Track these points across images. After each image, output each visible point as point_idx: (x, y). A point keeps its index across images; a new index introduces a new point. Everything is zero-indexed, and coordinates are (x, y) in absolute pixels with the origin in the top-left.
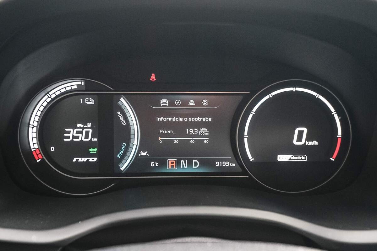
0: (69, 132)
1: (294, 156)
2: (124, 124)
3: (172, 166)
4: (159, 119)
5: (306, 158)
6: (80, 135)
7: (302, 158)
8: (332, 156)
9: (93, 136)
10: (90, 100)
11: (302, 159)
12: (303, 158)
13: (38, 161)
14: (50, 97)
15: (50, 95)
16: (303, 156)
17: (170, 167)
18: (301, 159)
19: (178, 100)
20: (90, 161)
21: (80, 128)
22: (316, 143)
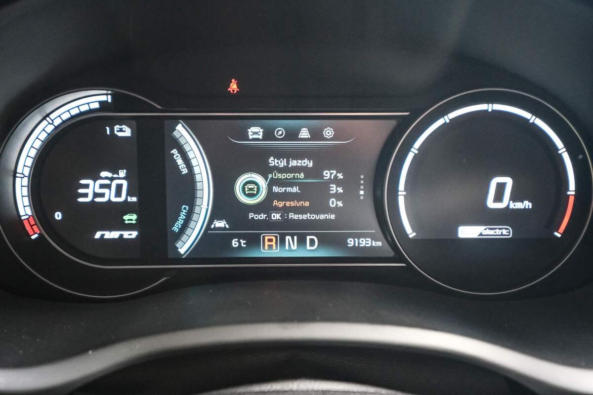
0: (87, 186)
1: (488, 229)
2: (185, 171)
3: (270, 247)
5: (509, 232)
6: (106, 191)
8: (558, 229)
9: (129, 193)
10: (124, 129)
12: (505, 232)
13: (33, 237)
14: (51, 124)
15: (52, 120)
16: (504, 228)
17: (266, 247)
19: (280, 129)
20: (125, 237)
21: (106, 178)
22: (529, 205)
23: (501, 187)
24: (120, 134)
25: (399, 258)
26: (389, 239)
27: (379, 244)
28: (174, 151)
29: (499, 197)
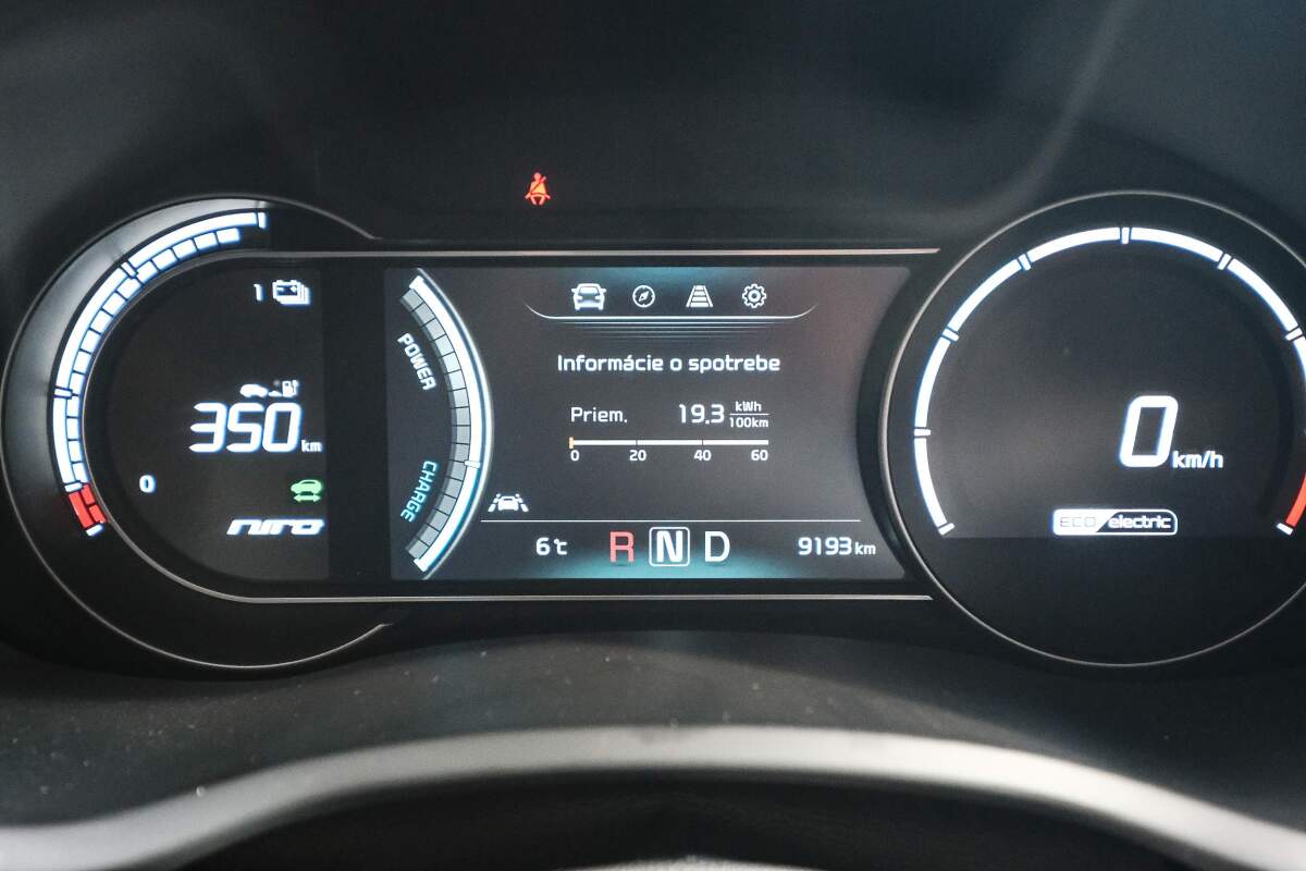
0: (211, 417)
1: (1121, 516)
2: (430, 383)
3: (622, 555)
4: (570, 364)
6: (254, 428)
7: (1154, 523)
8: (1287, 517)
9: (306, 433)
10: (293, 289)
11: (1154, 529)
12: (1161, 522)
13: (91, 532)
14: (131, 277)
15: (135, 269)
16: (1159, 514)
17: (613, 557)
18: (1150, 526)
19: (644, 287)
20: (294, 531)
21: (255, 399)
22: (1216, 461)
23: (1152, 419)
24: (285, 300)
25: (917, 581)
26: (894, 537)
27: (871, 549)
28: (407, 339)
29: (1146, 444)
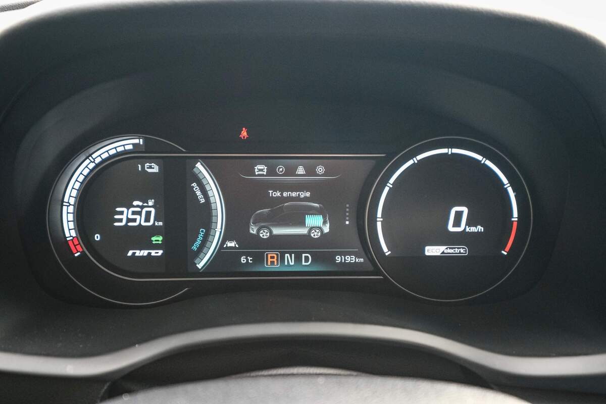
0: (122, 213)
1: (448, 249)
2: (203, 201)
3: (272, 263)
5: (466, 251)
6: (138, 217)
7: (460, 251)
8: (505, 249)
9: (156, 219)
10: (153, 167)
11: (460, 253)
12: (462, 251)
13: (76, 255)
14: (93, 162)
15: (94, 159)
16: (462, 248)
17: (269, 263)
18: (458, 252)
19: (281, 166)
20: (152, 254)
21: (138, 206)
22: (481, 229)
23: (459, 215)
24: (150, 170)
25: (377, 272)
26: (370, 256)
27: (362, 260)
28: (194, 185)
29: (457, 223)
